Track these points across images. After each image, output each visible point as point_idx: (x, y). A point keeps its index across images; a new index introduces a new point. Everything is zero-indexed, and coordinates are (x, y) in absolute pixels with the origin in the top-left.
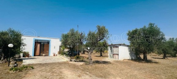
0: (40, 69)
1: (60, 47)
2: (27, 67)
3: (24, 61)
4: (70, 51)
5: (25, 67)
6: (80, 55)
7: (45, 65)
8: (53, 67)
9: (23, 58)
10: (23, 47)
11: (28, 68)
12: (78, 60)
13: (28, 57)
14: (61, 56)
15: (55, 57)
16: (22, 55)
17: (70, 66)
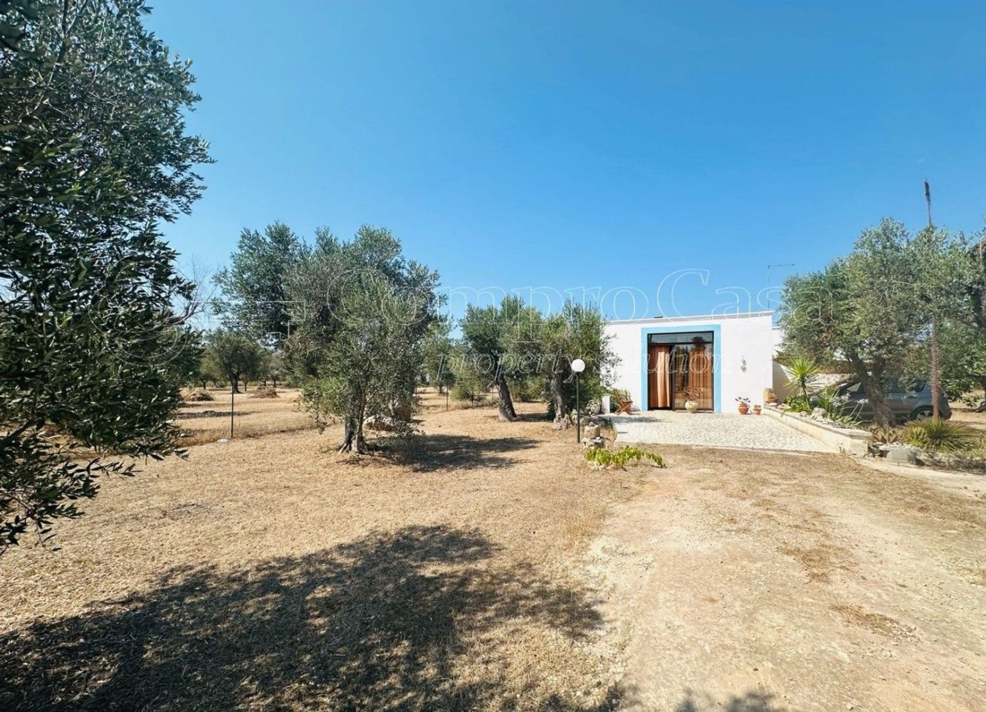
0: (690, 472)
1: (780, 359)
2: (638, 455)
3: (618, 427)
4: (855, 388)
5: (634, 454)
6: (956, 417)
7: (712, 457)
8: (757, 475)
9: (613, 415)
10: (612, 370)
11: (644, 459)
12: (941, 456)
13: (628, 411)
14: (793, 419)
15: (752, 419)
16: (606, 401)
17: (878, 487)
